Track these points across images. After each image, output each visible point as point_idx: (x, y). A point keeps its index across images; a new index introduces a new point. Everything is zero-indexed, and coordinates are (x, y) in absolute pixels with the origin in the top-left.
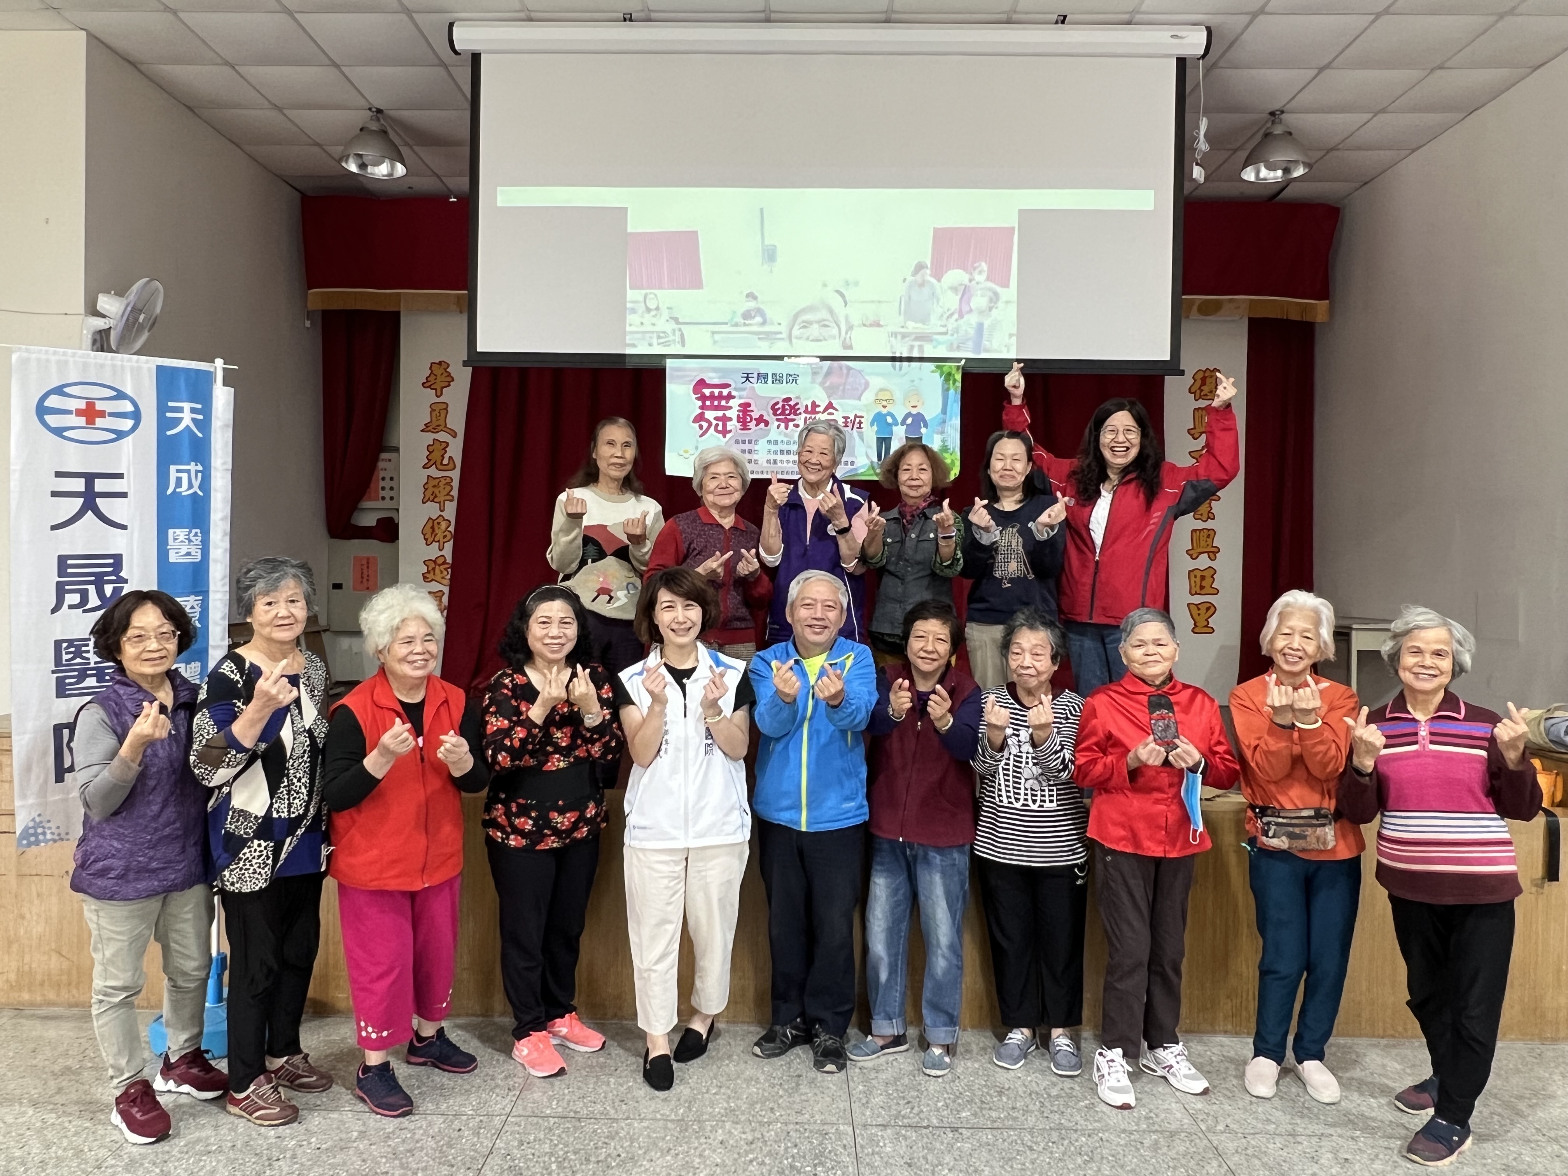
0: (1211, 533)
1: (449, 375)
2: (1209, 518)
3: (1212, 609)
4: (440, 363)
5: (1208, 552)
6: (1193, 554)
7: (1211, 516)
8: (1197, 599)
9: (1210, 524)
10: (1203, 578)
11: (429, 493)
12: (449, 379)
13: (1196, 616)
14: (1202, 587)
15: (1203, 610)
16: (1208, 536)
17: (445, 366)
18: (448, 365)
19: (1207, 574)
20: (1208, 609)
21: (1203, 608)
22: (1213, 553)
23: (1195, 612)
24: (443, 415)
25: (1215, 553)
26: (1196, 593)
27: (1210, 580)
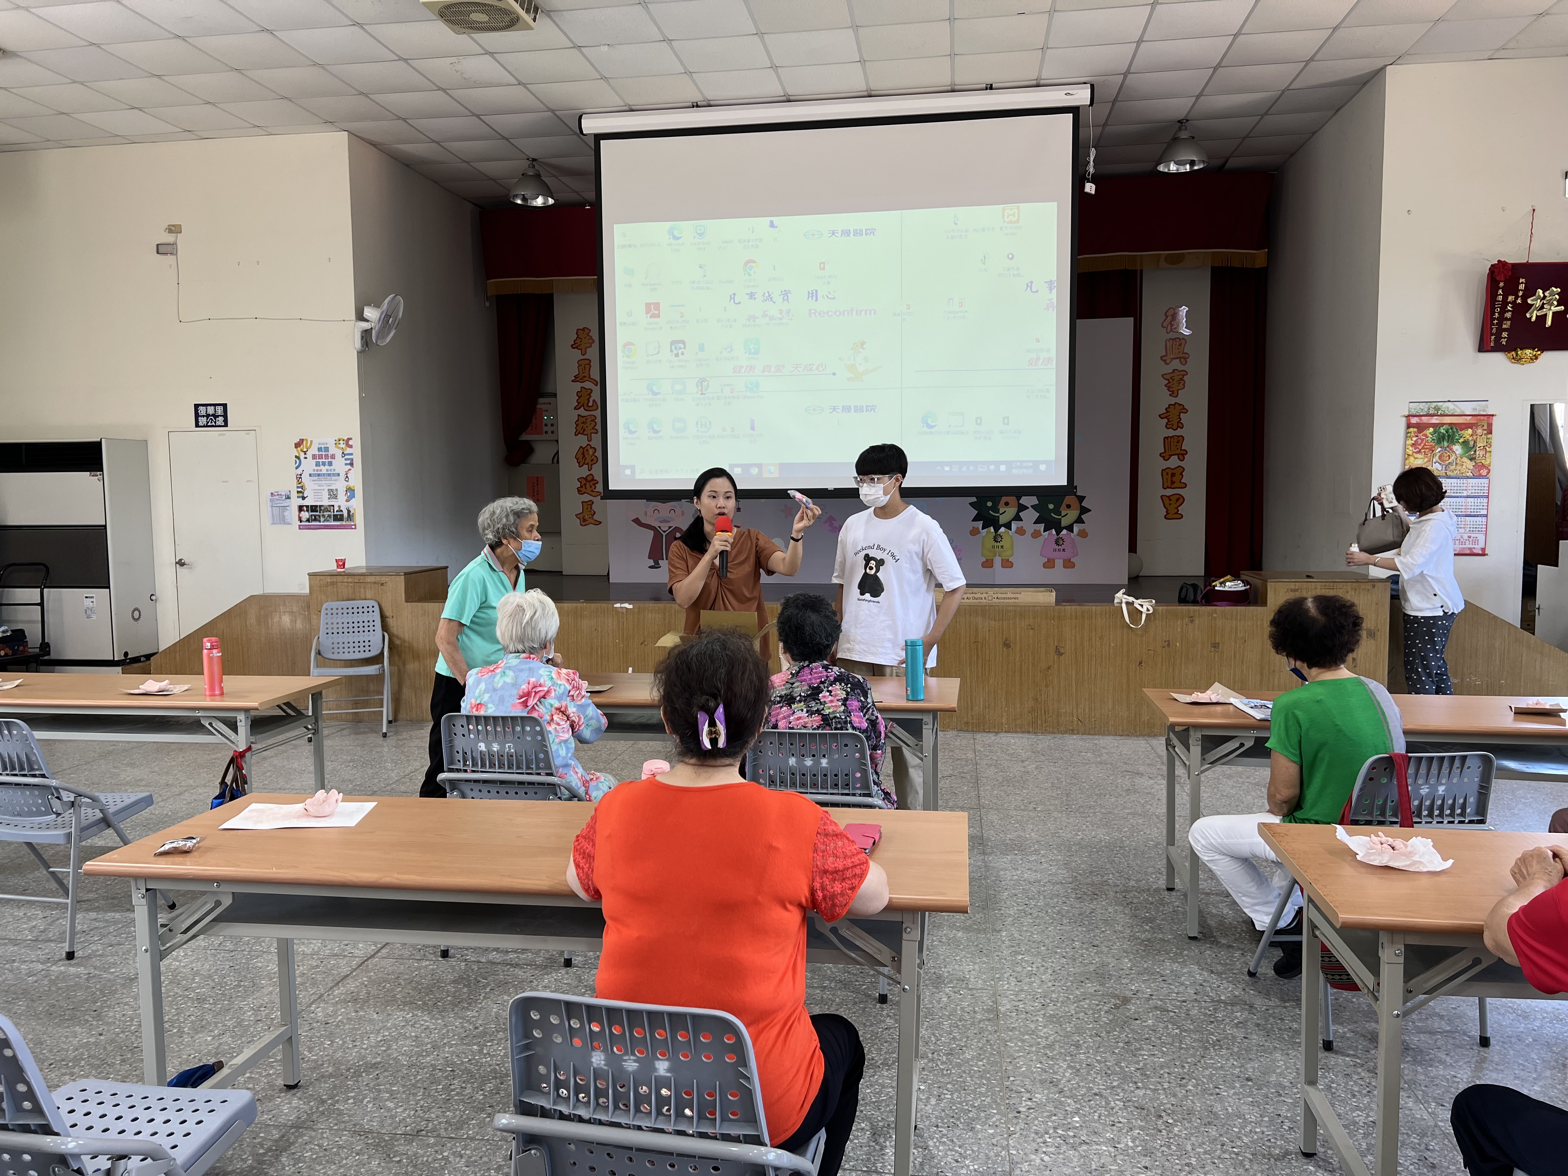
0: (1180, 439)
1: (591, 338)
2: (1178, 427)
3: (1181, 500)
4: (583, 329)
5: (1178, 455)
6: (1165, 457)
7: (1180, 425)
8: (1169, 492)
9: (1179, 432)
10: (1173, 475)
11: (579, 428)
12: (591, 341)
13: (1167, 506)
14: (1173, 482)
15: (1174, 501)
16: (1178, 442)
17: (587, 331)
18: (590, 331)
19: (1178, 472)
20: (1178, 500)
21: (1174, 498)
22: (1182, 455)
23: (1167, 501)
24: (587, 369)
26: (1168, 487)
27: (1179, 476)
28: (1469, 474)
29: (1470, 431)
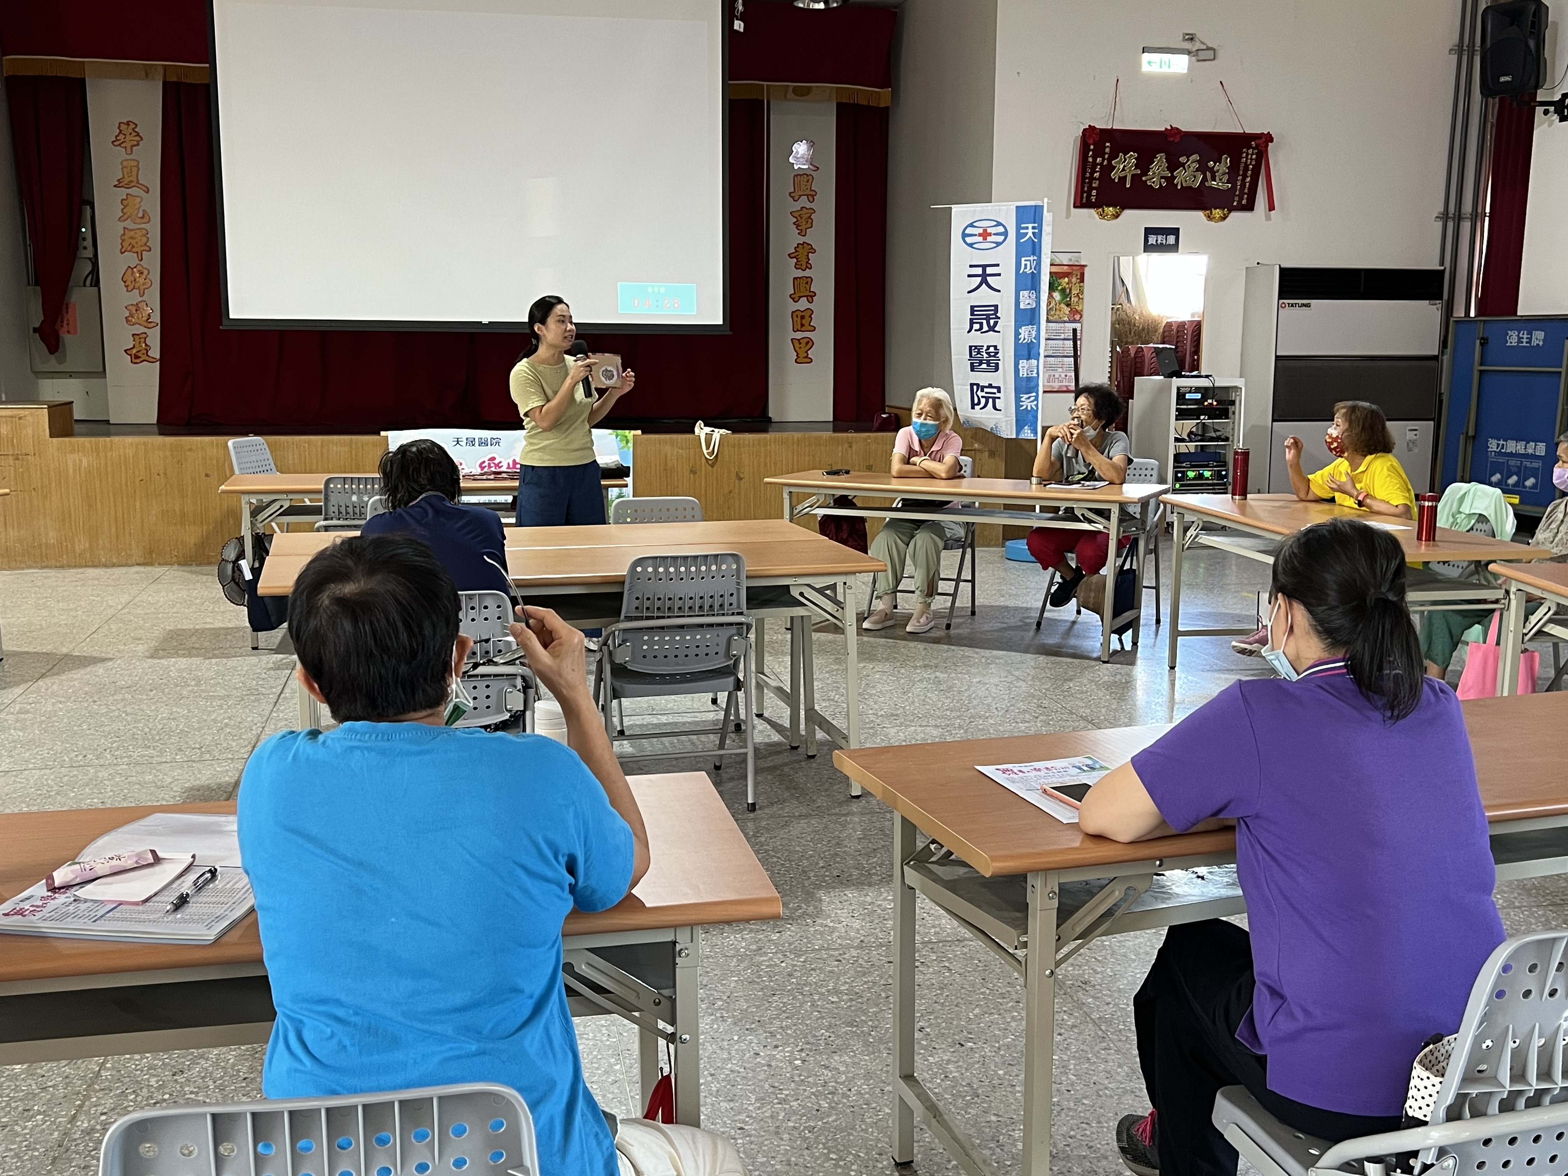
0: (809, 280)
1: (138, 135)
2: (807, 267)
3: (811, 343)
4: (128, 123)
5: (807, 296)
6: (795, 299)
7: (809, 266)
8: (799, 335)
9: (807, 273)
10: (803, 317)
11: (126, 244)
12: (138, 138)
13: (797, 349)
14: (802, 325)
15: (803, 345)
16: (807, 283)
17: (132, 126)
18: (136, 125)
19: (807, 314)
20: (807, 343)
21: (804, 342)
22: (811, 297)
23: (797, 345)
24: (134, 173)
25: (812, 297)
26: (798, 330)
27: (807, 319)
28: (1066, 319)
29: (1066, 279)
